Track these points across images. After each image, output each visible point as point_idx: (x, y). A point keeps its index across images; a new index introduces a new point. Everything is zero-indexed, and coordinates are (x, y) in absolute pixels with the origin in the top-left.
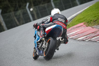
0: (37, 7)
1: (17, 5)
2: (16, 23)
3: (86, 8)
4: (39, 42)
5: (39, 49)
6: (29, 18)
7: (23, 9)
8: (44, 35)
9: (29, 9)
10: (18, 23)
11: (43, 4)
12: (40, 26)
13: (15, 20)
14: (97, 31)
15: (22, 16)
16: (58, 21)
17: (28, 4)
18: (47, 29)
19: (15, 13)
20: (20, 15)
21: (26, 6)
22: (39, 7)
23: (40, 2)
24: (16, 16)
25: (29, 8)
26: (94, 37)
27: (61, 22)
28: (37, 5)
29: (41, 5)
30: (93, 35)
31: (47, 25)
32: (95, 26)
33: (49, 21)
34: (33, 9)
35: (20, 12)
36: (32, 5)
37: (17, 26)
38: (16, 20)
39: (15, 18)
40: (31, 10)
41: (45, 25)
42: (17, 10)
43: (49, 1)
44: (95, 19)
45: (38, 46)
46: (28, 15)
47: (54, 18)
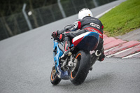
0: (38, 9)
1: (10, 8)
2: (8, 32)
3: (106, 12)
4: (63, 58)
5: (62, 69)
6: (27, 26)
7: (18, 12)
8: (70, 48)
9: (27, 12)
10: (11, 32)
11: (46, 5)
12: (63, 35)
13: (6, 29)
14: (122, 44)
15: (16, 23)
16: (91, 26)
17: (25, 6)
18: (75, 39)
19: (6, 19)
20: (13, 21)
21: (22, 8)
22: (40, 10)
23: (42, 3)
24: (8, 22)
25: (27, 10)
26: (118, 51)
27: (95, 28)
28: (38, 7)
29: (44, 7)
30: (117, 49)
31: (74, 32)
32: (120, 36)
33: (76, 27)
34: (33, 13)
35: (13, 17)
36: (31, 6)
37: (10, 36)
38: (8, 29)
39: (7, 25)
40: (30, 13)
41: (70, 33)
42: (10, 14)
43: (55, 2)
44: (120, 26)
45: (60, 65)
46: (25, 21)
47: (84, 23)
